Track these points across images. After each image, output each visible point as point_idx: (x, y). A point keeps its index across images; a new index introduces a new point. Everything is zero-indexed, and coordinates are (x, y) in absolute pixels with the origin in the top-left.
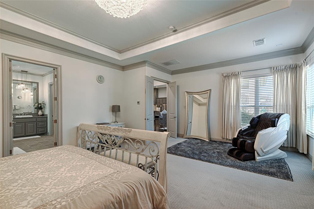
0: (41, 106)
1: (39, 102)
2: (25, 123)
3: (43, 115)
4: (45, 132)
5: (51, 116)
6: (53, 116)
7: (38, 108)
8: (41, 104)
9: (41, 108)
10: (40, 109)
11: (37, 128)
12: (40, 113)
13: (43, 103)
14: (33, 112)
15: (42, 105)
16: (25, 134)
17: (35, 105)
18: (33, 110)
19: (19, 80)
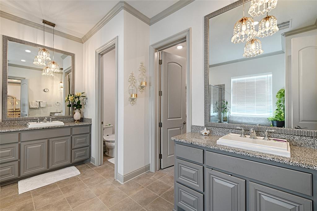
0: (79, 102)
1: (76, 94)
2: (48, 141)
3: (82, 120)
4: (87, 157)
5: (100, 123)
6: (102, 123)
7: (74, 105)
8: (78, 97)
9: (78, 106)
10: (77, 108)
11: (72, 149)
12: (77, 116)
13: (83, 95)
14: (63, 114)
15: (81, 99)
16: (48, 167)
17: (68, 99)
18: (63, 110)
19: (38, 43)
